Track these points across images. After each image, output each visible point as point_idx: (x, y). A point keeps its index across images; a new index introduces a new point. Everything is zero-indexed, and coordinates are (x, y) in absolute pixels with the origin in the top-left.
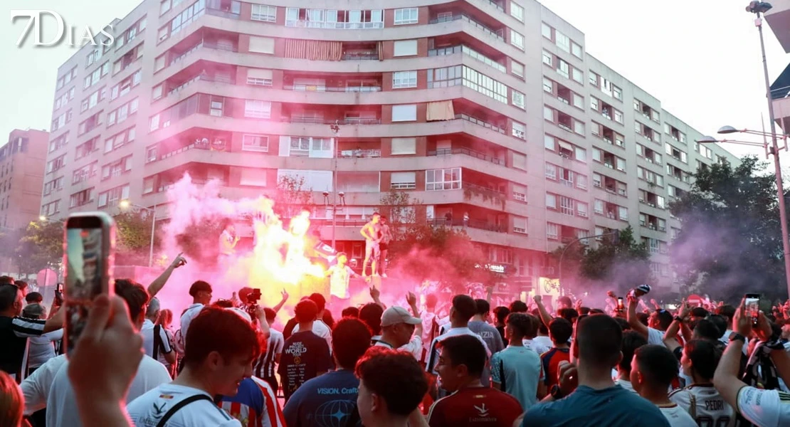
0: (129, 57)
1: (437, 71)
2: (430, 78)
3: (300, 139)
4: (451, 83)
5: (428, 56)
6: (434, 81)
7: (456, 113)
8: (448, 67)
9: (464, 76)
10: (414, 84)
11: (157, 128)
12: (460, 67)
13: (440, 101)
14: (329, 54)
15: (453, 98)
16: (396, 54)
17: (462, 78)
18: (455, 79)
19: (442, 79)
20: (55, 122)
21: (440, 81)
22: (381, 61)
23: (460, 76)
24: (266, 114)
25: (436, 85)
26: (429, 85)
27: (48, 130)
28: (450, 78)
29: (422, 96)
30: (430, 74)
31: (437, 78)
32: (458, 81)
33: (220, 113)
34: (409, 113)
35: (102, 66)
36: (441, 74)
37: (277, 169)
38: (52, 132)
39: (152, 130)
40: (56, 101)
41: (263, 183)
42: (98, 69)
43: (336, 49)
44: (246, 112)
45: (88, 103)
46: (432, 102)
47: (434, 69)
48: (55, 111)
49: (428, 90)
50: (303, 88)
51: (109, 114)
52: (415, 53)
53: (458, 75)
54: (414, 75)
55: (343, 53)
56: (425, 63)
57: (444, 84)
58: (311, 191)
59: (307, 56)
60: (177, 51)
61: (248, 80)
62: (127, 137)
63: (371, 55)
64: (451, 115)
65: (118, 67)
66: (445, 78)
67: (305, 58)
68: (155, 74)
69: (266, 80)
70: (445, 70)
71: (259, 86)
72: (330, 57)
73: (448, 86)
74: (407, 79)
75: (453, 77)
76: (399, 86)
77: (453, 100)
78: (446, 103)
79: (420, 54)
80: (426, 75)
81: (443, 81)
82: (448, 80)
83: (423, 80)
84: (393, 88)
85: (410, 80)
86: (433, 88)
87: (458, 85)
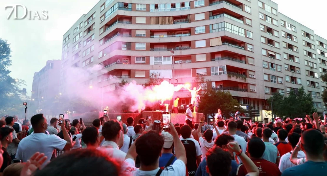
0: (89, 30)
1: (213, 25)
2: (211, 28)
3: (158, 57)
4: (220, 30)
5: (209, 19)
7: (222, 43)
9: (225, 26)
10: (204, 31)
11: (102, 56)
12: (223, 23)
13: (216, 38)
14: (168, 21)
15: (221, 36)
16: (196, 20)
17: (224, 27)
18: (221, 28)
20: (63, 56)
21: (215, 29)
22: (190, 23)
23: (223, 27)
24: (144, 48)
25: (214, 31)
26: (211, 31)
27: (61, 60)
28: (219, 28)
29: (208, 36)
30: (211, 27)
31: (214, 28)
32: (223, 29)
33: (126, 49)
34: (203, 44)
35: (79, 33)
36: (215, 27)
37: (149, 70)
38: (62, 60)
39: (100, 57)
40: (63, 48)
41: (144, 76)
42: (78, 35)
43: (171, 19)
44: (136, 48)
45: (75, 48)
46: (212, 38)
47: (212, 25)
48: (63, 52)
49: (210, 33)
50: (158, 36)
51: (83, 52)
52: (204, 18)
53: (223, 26)
54: (204, 28)
55: (174, 21)
56: (208, 22)
57: (217, 30)
58: (164, 78)
59: (159, 23)
60: (108, 25)
61: (136, 35)
62: (90, 61)
63: (185, 21)
64: (221, 43)
65: (86, 33)
66: (217, 28)
67: (159, 24)
68: (100, 35)
69: (143, 34)
70: (217, 24)
71: (141, 37)
72: (168, 23)
73: (219, 31)
74: (201, 30)
75: (221, 27)
76: (198, 33)
77: (221, 37)
78: (218, 38)
79: (206, 19)
80: (209, 27)
81: (216, 29)
82: (218, 29)
83: (208, 29)
84: (195, 34)
85: (202, 30)
86: (212, 32)
87: (223, 30)
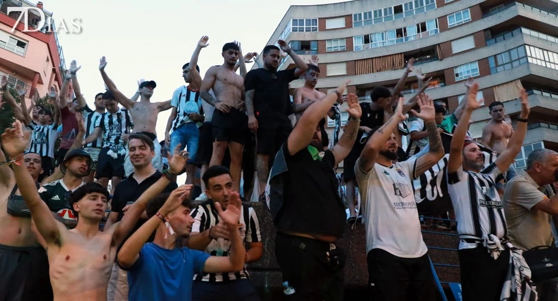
1: (498, 56)
2: (492, 65)
4: (516, 64)
5: (486, 45)
6: (497, 66)
8: (509, 51)
9: (529, 55)
10: (478, 73)
12: (523, 47)
13: (507, 83)
14: (393, 64)
15: (521, 75)
16: (454, 52)
17: (526, 57)
18: (519, 59)
19: (504, 62)
21: (503, 64)
22: (441, 60)
23: (524, 55)
25: (499, 69)
26: (492, 71)
28: (513, 59)
30: (492, 60)
31: (500, 63)
32: (522, 61)
36: (503, 59)
43: (397, 59)
46: (498, 85)
47: (495, 56)
49: (492, 75)
52: (473, 46)
53: (522, 55)
54: (476, 66)
55: (405, 62)
56: (485, 52)
57: (509, 66)
59: (375, 70)
63: (430, 58)
66: (508, 61)
67: (373, 72)
70: (507, 53)
72: (393, 67)
73: (512, 67)
74: (469, 71)
75: (517, 58)
76: (462, 78)
77: (520, 79)
78: (514, 83)
79: (478, 46)
80: (488, 62)
81: (506, 64)
82: (511, 62)
83: (485, 68)
84: (456, 81)
85: (472, 70)
86: (497, 72)
87: (524, 63)
